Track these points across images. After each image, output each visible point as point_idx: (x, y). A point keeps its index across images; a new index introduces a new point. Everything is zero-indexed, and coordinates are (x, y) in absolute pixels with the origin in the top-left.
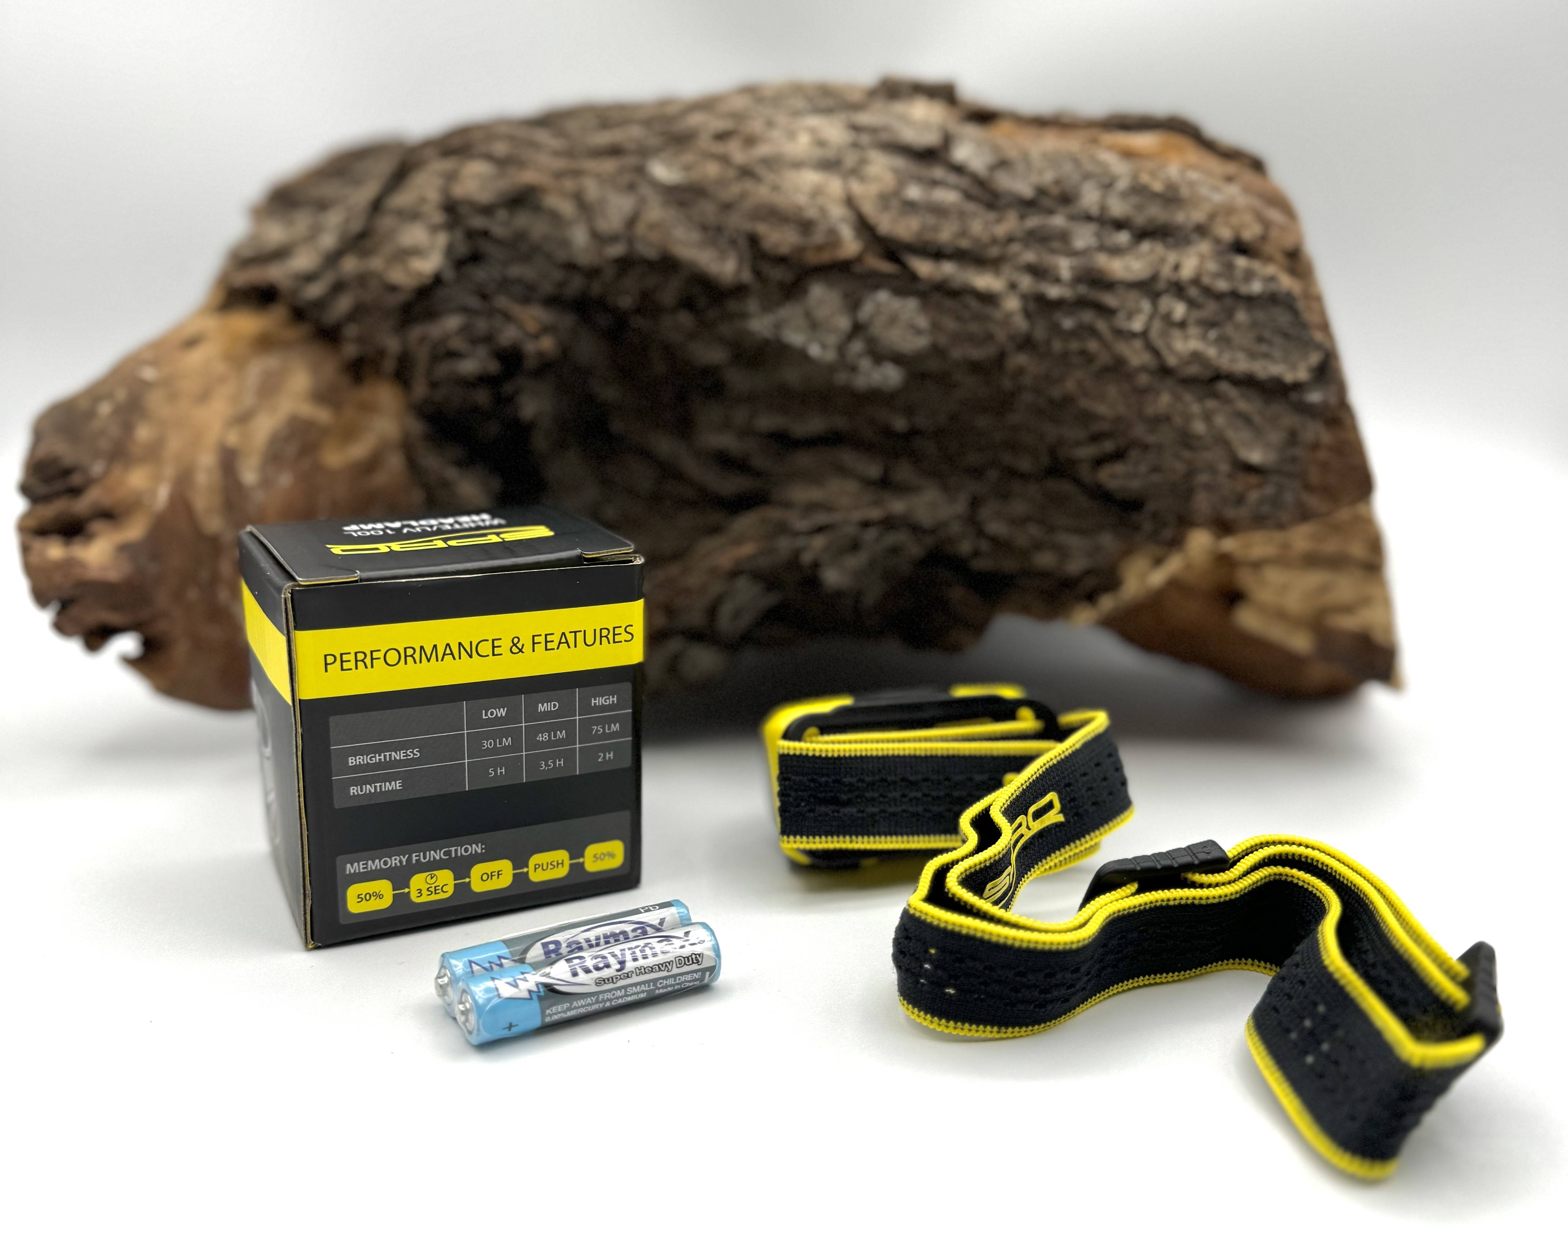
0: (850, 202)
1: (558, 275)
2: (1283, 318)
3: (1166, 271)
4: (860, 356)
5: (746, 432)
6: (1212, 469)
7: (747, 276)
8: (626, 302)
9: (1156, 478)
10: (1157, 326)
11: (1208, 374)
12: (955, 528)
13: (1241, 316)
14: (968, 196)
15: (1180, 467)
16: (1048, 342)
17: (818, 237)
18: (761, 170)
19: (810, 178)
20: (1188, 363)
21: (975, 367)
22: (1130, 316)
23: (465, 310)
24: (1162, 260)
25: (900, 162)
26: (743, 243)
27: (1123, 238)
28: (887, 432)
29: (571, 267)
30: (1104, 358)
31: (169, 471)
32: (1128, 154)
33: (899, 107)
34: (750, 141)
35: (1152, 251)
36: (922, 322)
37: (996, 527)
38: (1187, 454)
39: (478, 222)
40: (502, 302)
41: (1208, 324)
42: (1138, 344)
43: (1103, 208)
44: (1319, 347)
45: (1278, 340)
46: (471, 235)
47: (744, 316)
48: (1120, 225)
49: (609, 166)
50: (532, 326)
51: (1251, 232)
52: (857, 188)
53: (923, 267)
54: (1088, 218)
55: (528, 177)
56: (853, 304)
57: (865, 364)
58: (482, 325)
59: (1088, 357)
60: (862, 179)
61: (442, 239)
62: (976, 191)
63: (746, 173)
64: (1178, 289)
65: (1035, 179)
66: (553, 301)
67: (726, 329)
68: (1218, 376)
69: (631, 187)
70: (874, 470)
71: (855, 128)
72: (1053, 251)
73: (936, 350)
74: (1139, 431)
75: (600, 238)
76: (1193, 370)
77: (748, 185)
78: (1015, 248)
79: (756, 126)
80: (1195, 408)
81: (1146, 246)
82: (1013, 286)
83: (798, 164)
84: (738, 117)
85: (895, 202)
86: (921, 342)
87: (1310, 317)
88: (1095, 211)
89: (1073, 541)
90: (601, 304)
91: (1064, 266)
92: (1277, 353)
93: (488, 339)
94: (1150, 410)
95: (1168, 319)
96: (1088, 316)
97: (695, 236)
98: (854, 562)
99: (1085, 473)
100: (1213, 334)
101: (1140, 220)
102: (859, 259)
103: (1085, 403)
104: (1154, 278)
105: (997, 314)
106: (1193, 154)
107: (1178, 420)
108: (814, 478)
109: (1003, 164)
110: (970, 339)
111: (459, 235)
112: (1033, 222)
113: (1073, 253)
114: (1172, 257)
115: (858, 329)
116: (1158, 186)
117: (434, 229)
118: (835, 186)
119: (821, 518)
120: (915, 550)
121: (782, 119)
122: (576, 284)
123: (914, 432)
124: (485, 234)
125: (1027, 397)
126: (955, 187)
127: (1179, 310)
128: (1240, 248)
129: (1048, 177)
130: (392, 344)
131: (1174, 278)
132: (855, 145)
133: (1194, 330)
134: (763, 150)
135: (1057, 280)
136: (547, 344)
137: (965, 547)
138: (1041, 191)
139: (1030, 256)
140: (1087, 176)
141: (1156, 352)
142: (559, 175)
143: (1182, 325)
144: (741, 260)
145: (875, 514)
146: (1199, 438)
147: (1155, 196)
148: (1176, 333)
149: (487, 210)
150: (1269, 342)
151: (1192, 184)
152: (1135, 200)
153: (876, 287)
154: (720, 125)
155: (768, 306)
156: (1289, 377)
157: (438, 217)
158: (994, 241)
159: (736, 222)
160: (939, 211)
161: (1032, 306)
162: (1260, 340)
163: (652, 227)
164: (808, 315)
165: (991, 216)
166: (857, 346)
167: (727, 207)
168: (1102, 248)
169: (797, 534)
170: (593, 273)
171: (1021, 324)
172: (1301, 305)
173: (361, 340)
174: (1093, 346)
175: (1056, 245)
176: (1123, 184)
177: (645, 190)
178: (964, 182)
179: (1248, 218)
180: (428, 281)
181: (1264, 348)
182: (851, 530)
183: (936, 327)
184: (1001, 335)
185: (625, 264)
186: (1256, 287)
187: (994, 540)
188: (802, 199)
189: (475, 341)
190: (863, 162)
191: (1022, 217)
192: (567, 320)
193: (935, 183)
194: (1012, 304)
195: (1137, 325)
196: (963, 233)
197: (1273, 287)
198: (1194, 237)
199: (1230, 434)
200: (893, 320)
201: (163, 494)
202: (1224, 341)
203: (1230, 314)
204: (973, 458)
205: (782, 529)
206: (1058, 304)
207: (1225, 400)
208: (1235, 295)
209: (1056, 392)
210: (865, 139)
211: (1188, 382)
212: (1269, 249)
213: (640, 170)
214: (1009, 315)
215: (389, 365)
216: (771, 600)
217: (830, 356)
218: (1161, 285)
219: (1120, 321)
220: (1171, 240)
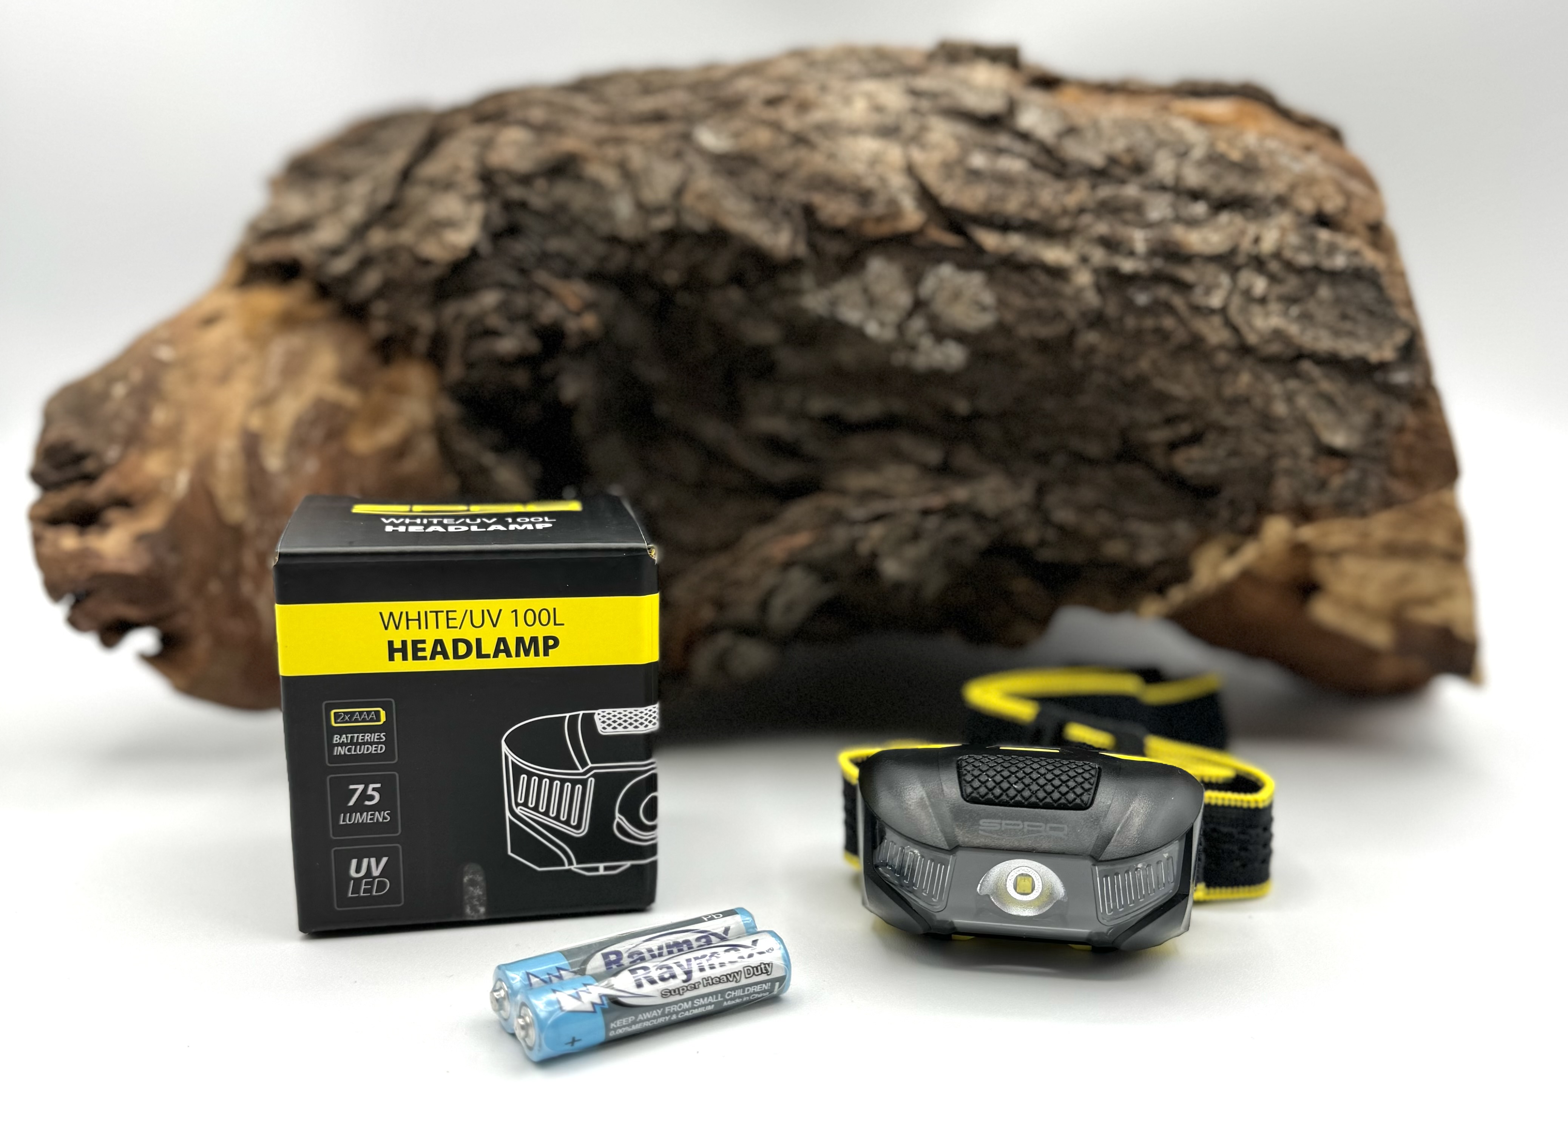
0: (910, 170)
1: (600, 249)
2: (1368, 295)
3: (1246, 245)
4: (920, 334)
5: (799, 415)
6: (1294, 453)
7: (801, 250)
8: (672, 277)
9: (1235, 463)
10: (1236, 302)
11: (1290, 353)
12: (1021, 516)
13: (1324, 292)
14: (1035, 165)
15: (1260, 451)
16: (1121, 319)
17: (878, 208)
18: (815, 137)
19: (868, 145)
20: (1268, 341)
21: (1043, 346)
22: (1208, 291)
23: (503, 285)
24: (1242, 233)
25: (963, 129)
26: (797, 213)
27: (1200, 209)
28: (948, 415)
29: (614, 240)
30: (1181, 336)
31: (189, 456)
32: (1202, 122)
33: (961, 71)
34: (804, 107)
35: (1230, 223)
36: (988, 298)
37: (1064, 515)
38: (1268, 437)
39: (516, 192)
40: (542, 277)
41: (1290, 300)
42: (1217, 320)
43: (1178, 178)
44: (1405, 325)
45: (1362, 317)
46: (508, 206)
47: (798, 292)
48: (1196, 195)
49: (653, 132)
50: (574, 303)
51: (1333, 204)
52: (918, 156)
53: (990, 240)
54: (1162, 188)
55: (568, 144)
56: (914, 279)
57: (926, 342)
58: (520, 302)
59: (1163, 335)
60: (923, 146)
61: (478, 210)
62: (1043, 159)
63: (800, 140)
64: (1258, 263)
65: (1105, 147)
66: (595, 277)
67: (777, 306)
68: (1300, 355)
69: (678, 155)
70: (933, 455)
71: (915, 93)
72: (1126, 223)
73: (1002, 328)
74: (1217, 413)
75: (644, 209)
76: (1275, 348)
77: (802, 153)
78: (1086, 219)
79: (809, 91)
80: (1277, 389)
81: (1224, 218)
82: (1084, 260)
83: (855, 131)
84: (790, 81)
85: (959, 171)
86: (985, 320)
87: (1396, 294)
88: (1169, 180)
89: (1146, 530)
90: (647, 280)
91: (1139, 239)
92: (1362, 331)
93: (528, 316)
94: (1228, 391)
95: (1247, 295)
96: (1163, 291)
97: (746, 207)
98: (913, 552)
99: (1159, 459)
100: (1295, 311)
101: (1217, 190)
102: (920, 231)
103: (1159, 384)
104: (1233, 251)
105: (1068, 290)
106: (1270, 123)
107: (1258, 402)
108: (870, 464)
109: (1071, 131)
110: (1039, 316)
111: (495, 206)
112: (1106, 191)
113: (1147, 225)
114: (1252, 230)
115: (919, 305)
116: (1235, 155)
117: (469, 200)
118: (894, 154)
119: (879, 506)
120: (979, 539)
121: (836, 84)
122: (620, 258)
123: (975, 416)
124: (523, 205)
125: (1098, 378)
126: (1020, 156)
127: (1260, 285)
128: (1322, 220)
129: (1119, 145)
130: (425, 322)
131: (1254, 251)
132: (915, 111)
133: (1274, 307)
134: (817, 116)
135: (1131, 253)
136: (589, 322)
137: (1031, 536)
138: (1113, 160)
139: (1102, 228)
140: (1161, 144)
141: (1235, 329)
142: (601, 142)
143: (1263, 301)
144: (796, 233)
145: (936, 501)
146: (1280, 420)
147: (1233, 165)
148: (1256, 309)
149: (525, 180)
150: (1353, 320)
151: (1271, 154)
152: (1211, 169)
153: (939, 261)
154: (772, 90)
155: (824, 282)
156: (1375, 356)
157: (474, 187)
158: (1065, 212)
159: (790, 192)
160: (1006, 180)
161: (1104, 281)
162: (1344, 317)
163: (702, 197)
164: (866, 291)
165: (1060, 186)
166: (918, 324)
167: (780, 176)
168: (1178, 219)
169: (852, 523)
170: (637, 246)
171: (1092, 299)
172: (1386, 281)
173: (390, 318)
174: (1168, 322)
175: (1129, 216)
176: (1198, 153)
177: (693, 159)
178: (1030, 150)
179: (1330, 189)
180: (463, 255)
181: (1347, 326)
182: (911, 519)
183: (1002, 303)
184: (1072, 312)
185: (672, 236)
186: (1339, 262)
187: (1062, 529)
188: (860, 168)
189: (514, 318)
190: (923, 129)
191: (1094, 187)
192: (610, 297)
193: (1000, 151)
194: (1083, 278)
195: (1216, 300)
196: (1032, 203)
197: (1356, 261)
198: (1274, 208)
199: (1314, 417)
200: (957, 295)
201: (182, 481)
202: (1306, 318)
203: (1312, 290)
204: (1038, 442)
205: (837, 517)
206: (1132, 279)
207: (1309, 380)
208: (1317, 269)
209: (1129, 373)
210: (925, 104)
211: (1269, 361)
212: (1351, 221)
213: (687, 137)
214: (1080, 291)
215: (421, 345)
216: (825, 592)
217: (888, 334)
218: (1241, 259)
219: (1198, 296)
220: (1250, 212)
